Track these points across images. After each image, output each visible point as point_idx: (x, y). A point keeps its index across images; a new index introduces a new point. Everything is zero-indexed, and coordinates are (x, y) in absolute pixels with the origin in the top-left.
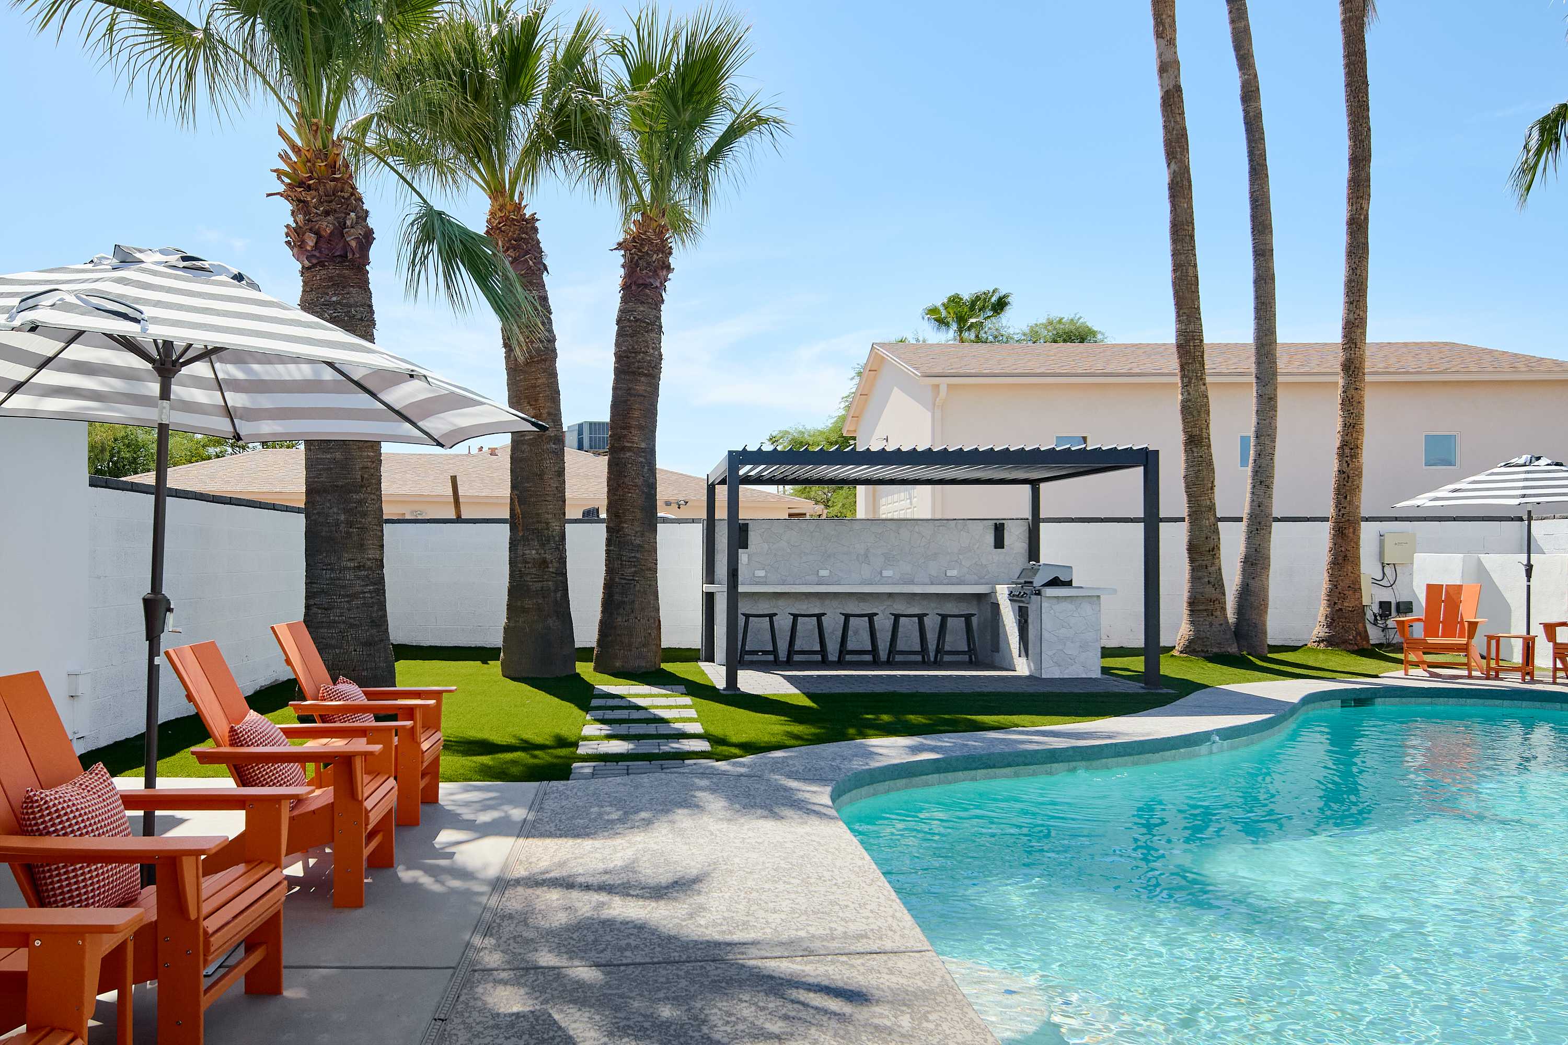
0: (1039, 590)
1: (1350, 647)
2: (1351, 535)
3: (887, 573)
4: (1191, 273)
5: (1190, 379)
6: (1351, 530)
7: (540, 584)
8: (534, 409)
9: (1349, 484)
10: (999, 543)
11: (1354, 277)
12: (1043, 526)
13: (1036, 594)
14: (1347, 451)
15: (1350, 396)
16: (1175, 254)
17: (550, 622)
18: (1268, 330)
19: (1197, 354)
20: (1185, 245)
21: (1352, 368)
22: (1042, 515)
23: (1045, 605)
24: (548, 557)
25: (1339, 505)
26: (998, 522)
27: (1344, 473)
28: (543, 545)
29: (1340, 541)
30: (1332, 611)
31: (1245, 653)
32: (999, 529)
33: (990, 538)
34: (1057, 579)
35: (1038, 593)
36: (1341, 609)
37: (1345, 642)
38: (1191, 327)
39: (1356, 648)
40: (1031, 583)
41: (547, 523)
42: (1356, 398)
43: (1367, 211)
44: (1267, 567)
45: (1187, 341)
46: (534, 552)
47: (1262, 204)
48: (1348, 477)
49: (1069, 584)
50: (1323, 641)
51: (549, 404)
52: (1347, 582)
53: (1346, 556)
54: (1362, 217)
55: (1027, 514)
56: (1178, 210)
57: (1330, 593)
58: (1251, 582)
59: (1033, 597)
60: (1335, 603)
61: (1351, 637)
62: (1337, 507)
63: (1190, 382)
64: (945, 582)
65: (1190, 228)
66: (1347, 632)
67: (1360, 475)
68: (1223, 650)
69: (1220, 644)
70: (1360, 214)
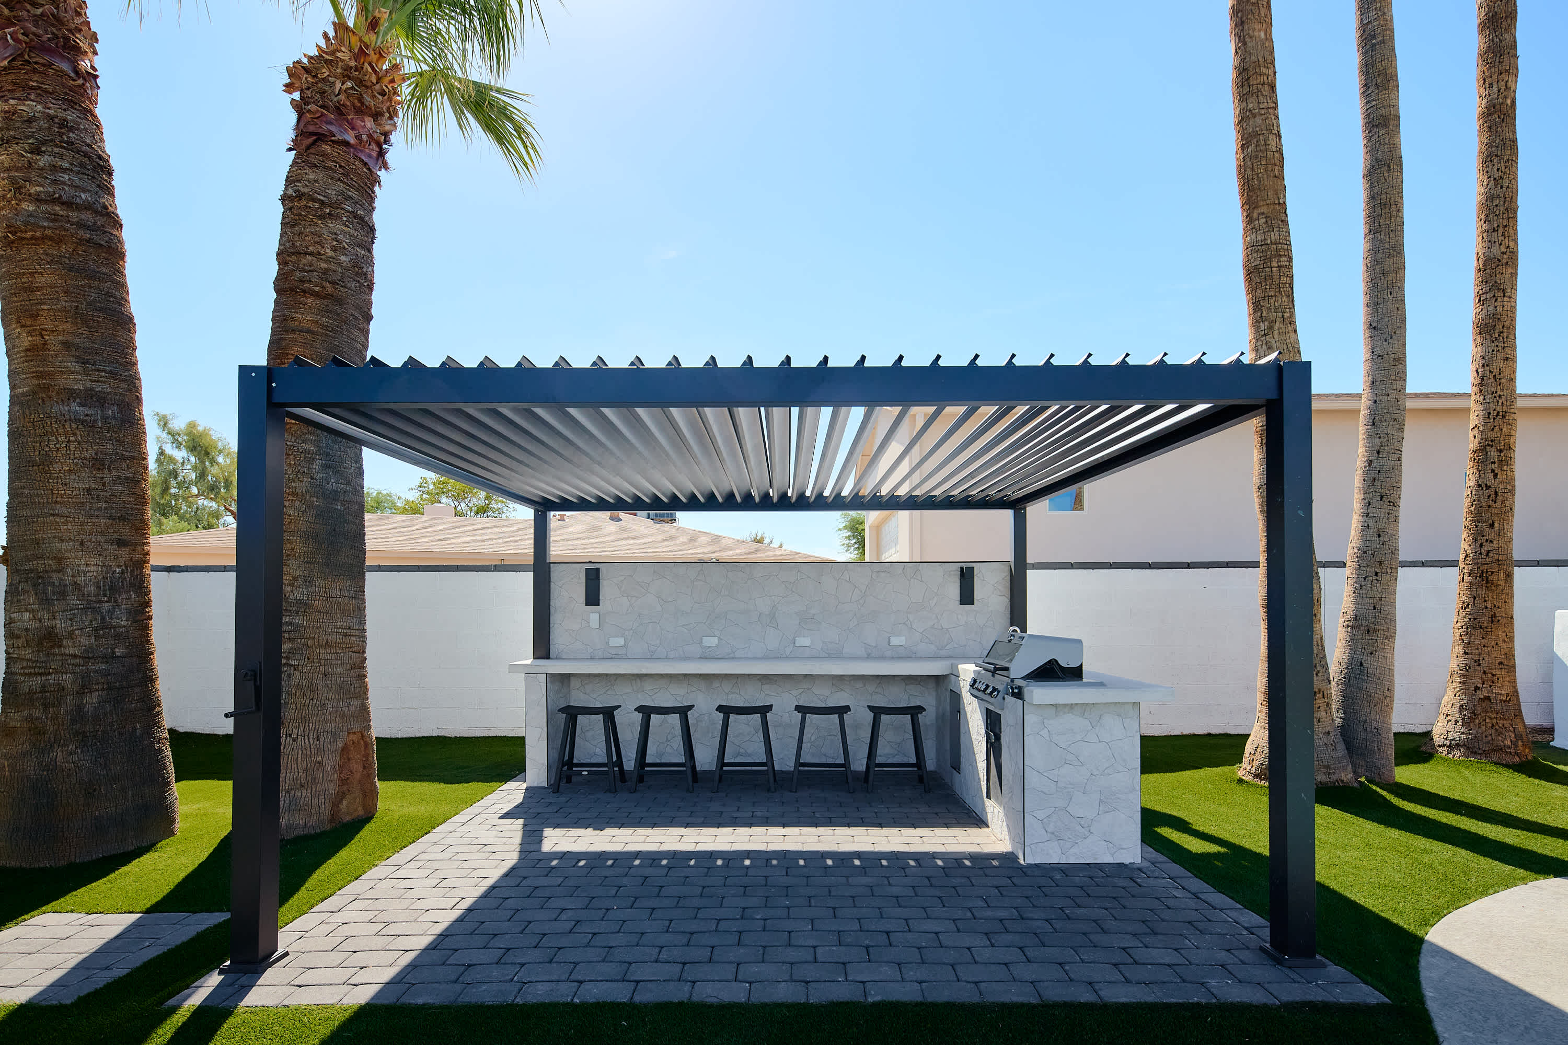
0: (1020, 688)
1: (1507, 759)
2: (1502, 583)
3: (804, 641)
4: (1272, 143)
5: (1273, 322)
6: (1502, 575)
7: (37, 681)
8: (30, 333)
9: (1498, 505)
10: (967, 597)
11: (1498, 191)
12: (1030, 573)
13: (1013, 694)
14: (1493, 454)
15: (1496, 371)
16: (1243, 120)
17: (59, 755)
18: (1394, 248)
19: (1284, 279)
20: (1262, 99)
21: (1499, 327)
22: (1030, 559)
23: (1031, 719)
24: (60, 625)
25: (1478, 538)
26: (965, 565)
27: (1488, 487)
28: (46, 602)
29: (1482, 592)
30: (1471, 700)
31: (1363, 779)
32: (967, 576)
33: (954, 589)
34: (1053, 663)
35: (1018, 694)
36: (1488, 698)
37: (1499, 749)
38: (1274, 236)
39: (1517, 759)
40: (1007, 669)
41: (59, 559)
42: (1506, 372)
43: (1515, 92)
44: (1390, 636)
45: (1267, 260)
46: (27, 615)
47: (1383, 42)
48: (1496, 494)
49: (1076, 674)
50: (1458, 745)
51: (68, 326)
52: (1497, 656)
53: (1494, 616)
54: (1509, 102)
55: (1010, 556)
56: (1250, 44)
57: (1466, 674)
58: (1367, 659)
59: (1010, 699)
60: (1477, 688)
61: (1508, 743)
62: (1475, 540)
63: (1271, 328)
64: (888, 654)
65: (1271, 72)
66: (1500, 734)
67: (1512, 492)
68: (1334, 778)
69: (1328, 767)
70: (1506, 97)
